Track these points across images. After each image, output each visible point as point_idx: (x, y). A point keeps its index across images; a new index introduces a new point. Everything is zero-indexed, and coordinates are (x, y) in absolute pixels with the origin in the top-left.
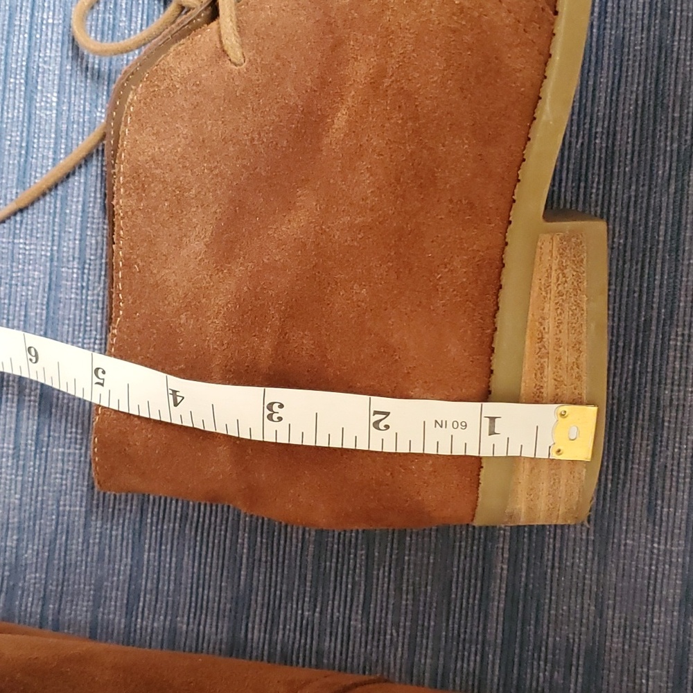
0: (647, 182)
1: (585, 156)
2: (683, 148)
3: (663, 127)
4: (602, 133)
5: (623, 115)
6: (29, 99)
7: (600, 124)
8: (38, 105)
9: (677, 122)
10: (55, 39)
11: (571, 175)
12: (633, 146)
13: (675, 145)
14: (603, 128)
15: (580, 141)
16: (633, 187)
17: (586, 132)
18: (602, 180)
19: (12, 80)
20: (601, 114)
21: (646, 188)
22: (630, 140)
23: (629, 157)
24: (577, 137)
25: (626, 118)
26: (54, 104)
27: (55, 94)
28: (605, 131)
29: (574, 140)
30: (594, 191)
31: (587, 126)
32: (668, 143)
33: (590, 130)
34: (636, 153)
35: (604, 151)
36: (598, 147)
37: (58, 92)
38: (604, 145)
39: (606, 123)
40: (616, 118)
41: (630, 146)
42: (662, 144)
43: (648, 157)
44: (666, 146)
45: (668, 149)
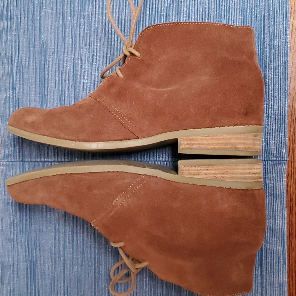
0: (219, 18)
1: (203, 14)
2: (227, 8)
3: (222, 3)
4: (207, 7)
5: (212, 1)
6: (64, 19)
7: (206, 5)
8: (66, 21)
10: (68, 3)
11: (200, 19)
12: (215, 9)
13: (225, 7)
14: (207, 6)
15: (202, 10)
16: (216, 19)
17: (203, 7)
18: (208, 19)
19: (59, 15)
20: (206, 2)
21: (219, 19)
22: (214, 8)
23: (214, 12)
24: (201, 9)
25: (212, 2)
26: (70, 20)
27: (70, 17)
28: (208, 6)
29: (200, 10)
31: (203, 6)
32: (224, 7)
33: (204, 6)
34: (216, 11)
35: (208, 11)
36: (206, 11)
37: (71, 17)
38: (208, 10)
39: (208, 4)
40: (210, 3)
41: (214, 9)
42: (222, 8)
43: (219, 11)
44: (223, 8)
45: (224, 8)
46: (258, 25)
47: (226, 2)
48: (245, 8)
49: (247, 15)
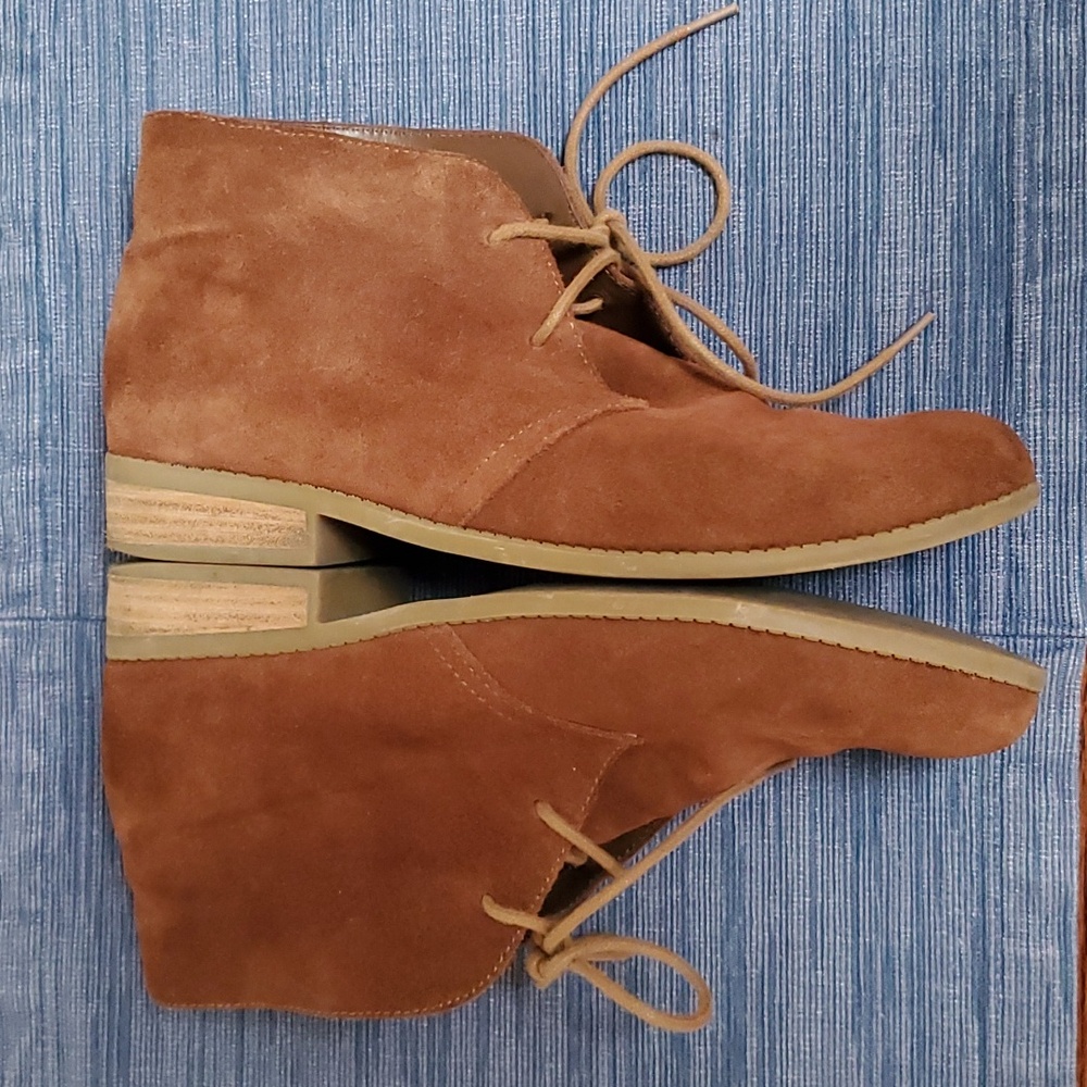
0: (844, 101)
1: (784, 83)
2: (876, 64)
3: (856, 47)
4: (799, 58)
5: (817, 38)
6: (243, 80)
7: (796, 50)
8: (253, 84)
9: (868, 41)
10: (263, 17)
11: (773, 101)
12: (829, 67)
13: (868, 63)
14: (799, 53)
15: (779, 68)
16: (832, 107)
17: (784, 59)
18: (802, 104)
19: (224, 62)
20: (796, 40)
21: (844, 107)
22: (825, 62)
23: (825, 78)
24: (776, 65)
25: (820, 41)
26: (268, 82)
27: (269, 72)
28: (801, 56)
29: (772, 67)
30: (796, 114)
31: (784, 53)
32: (861, 61)
33: (787, 55)
34: (832, 74)
35: (801, 75)
36: (795, 72)
37: (272, 70)
38: (801, 70)
39: (802, 48)
40: (811, 43)
41: (825, 68)
42: (856, 63)
43: (844, 77)
44: (859, 64)
45: (862, 66)
46: (987, 133)
47: (871, 44)
48: (940, 71)
49: (949, 95)
